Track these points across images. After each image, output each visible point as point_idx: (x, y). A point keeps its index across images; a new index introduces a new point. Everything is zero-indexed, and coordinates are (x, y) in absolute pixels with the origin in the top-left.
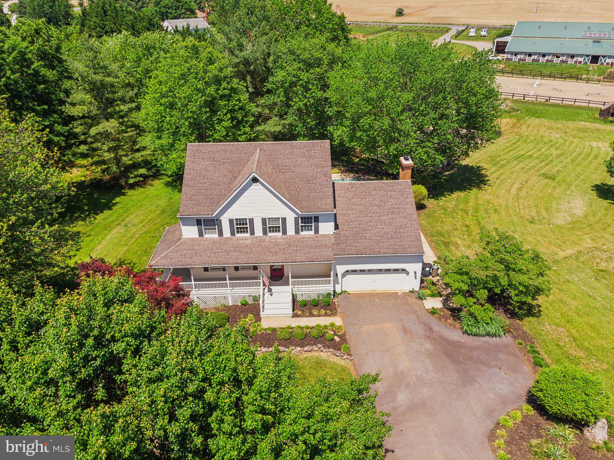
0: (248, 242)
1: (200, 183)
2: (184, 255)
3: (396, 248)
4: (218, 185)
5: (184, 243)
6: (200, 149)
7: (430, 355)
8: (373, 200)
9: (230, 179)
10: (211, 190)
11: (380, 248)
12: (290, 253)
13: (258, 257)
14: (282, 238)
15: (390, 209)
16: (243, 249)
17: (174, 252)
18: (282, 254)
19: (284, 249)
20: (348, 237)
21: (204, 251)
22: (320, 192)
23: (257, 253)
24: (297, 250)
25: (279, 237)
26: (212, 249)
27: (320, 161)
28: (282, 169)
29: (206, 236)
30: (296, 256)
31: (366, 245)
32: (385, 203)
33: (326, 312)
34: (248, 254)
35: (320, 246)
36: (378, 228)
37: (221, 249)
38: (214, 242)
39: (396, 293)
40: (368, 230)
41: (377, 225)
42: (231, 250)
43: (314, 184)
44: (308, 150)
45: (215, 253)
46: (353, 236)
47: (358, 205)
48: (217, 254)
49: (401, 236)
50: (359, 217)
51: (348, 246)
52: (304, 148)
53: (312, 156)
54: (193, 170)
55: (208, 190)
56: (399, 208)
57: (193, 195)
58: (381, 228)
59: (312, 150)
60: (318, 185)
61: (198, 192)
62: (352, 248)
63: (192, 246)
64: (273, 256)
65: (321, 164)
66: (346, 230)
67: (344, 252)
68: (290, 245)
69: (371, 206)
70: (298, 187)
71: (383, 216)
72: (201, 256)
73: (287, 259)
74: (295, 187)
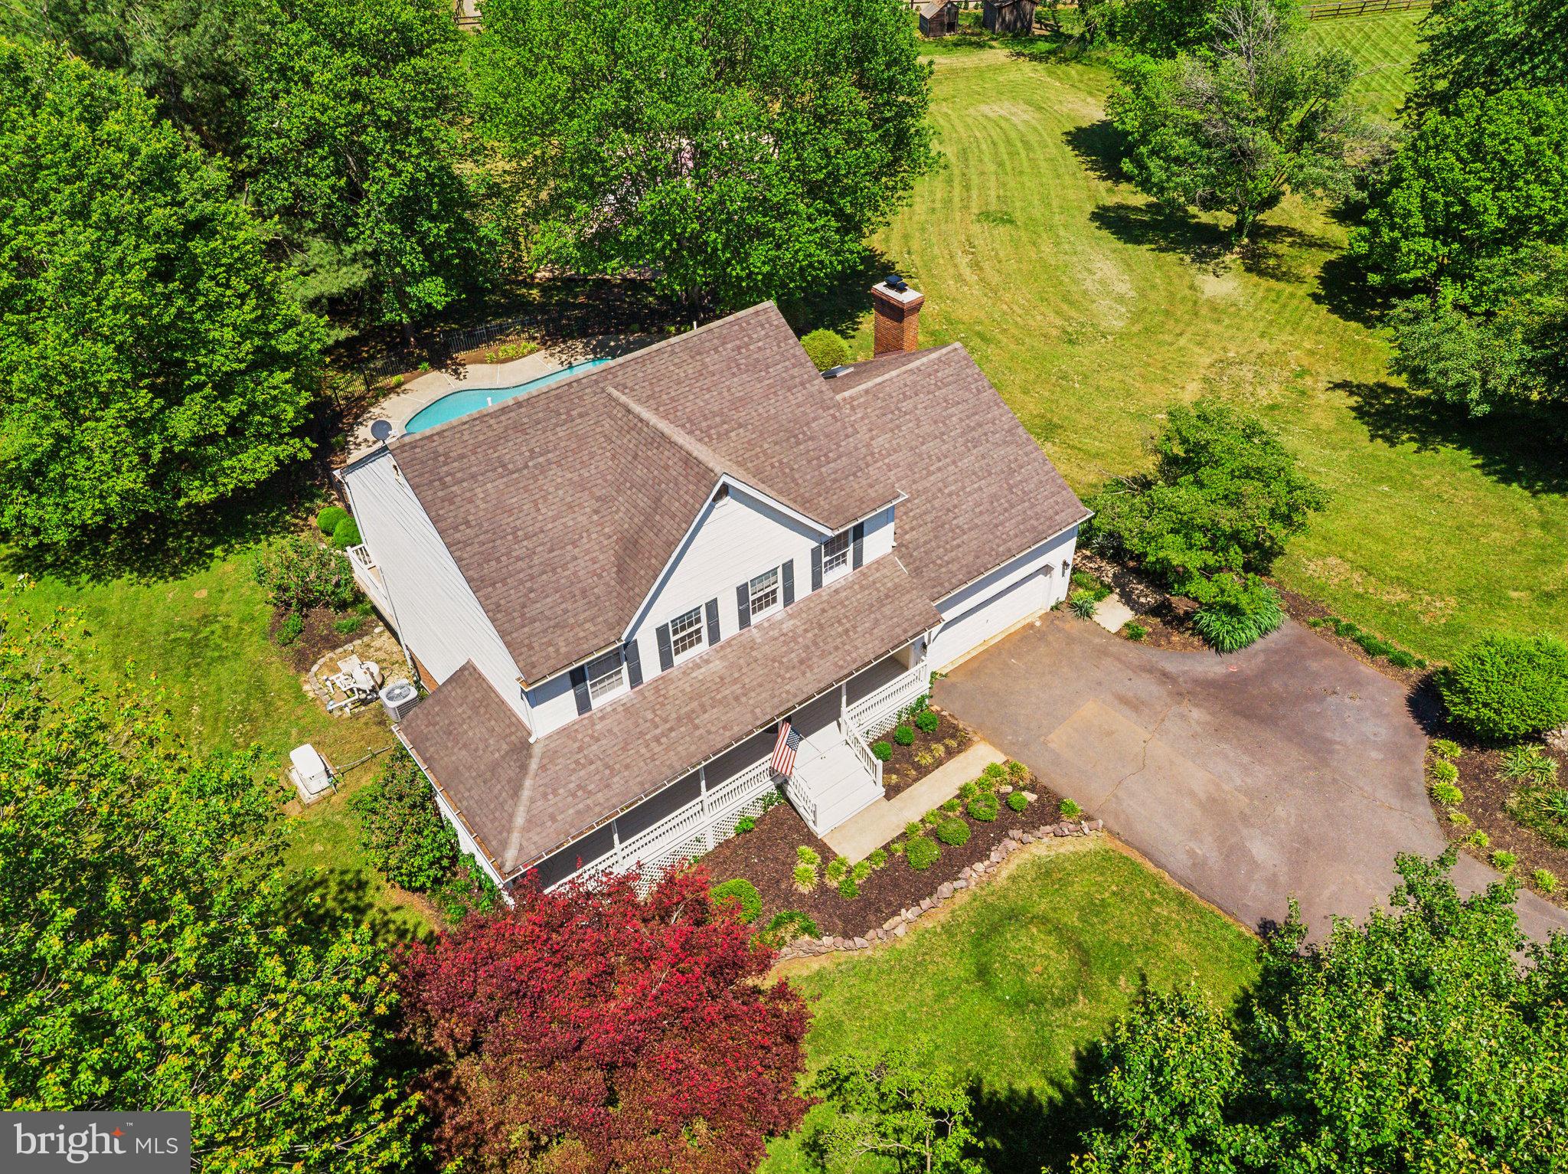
0: (717, 665)
1: (519, 559)
2: (579, 787)
3: (1034, 528)
4: (574, 544)
5: (551, 755)
6: (441, 449)
7: (1218, 731)
8: (918, 426)
9: (596, 512)
10: (564, 567)
11: (1005, 542)
12: (837, 648)
13: (773, 697)
14: (791, 616)
15: (963, 434)
16: (718, 691)
17: (545, 795)
18: (822, 656)
19: (815, 643)
20: (926, 543)
21: (624, 749)
22: (839, 457)
23: (760, 685)
24: (847, 631)
25: (779, 617)
26: (642, 734)
27: (787, 369)
28: (710, 427)
29: (596, 703)
30: (857, 648)
31: (974, 544)
32: (945, 424)
33: (947, 747)
34: (744, 699)
35: (887, 596)
36: (970, 494)
37: (666, 721)
38: (627, 709)
39: (1031, 626)
40: (955, 507)
41: (963, 488)
42: (693, 711)
43: (812, 438)
44: (739, 348)
45: (657, 740)
46: (936, 537)
47: (895, 451)
48: (664, 740)
49: (1024, 492)
50: (915, 482)
51: (941, 566)
52: (724, 343)
53: (757, 361)
54: (467, 523)
55: (554, 570)
56: (980, 425)
57: (524, 606)
58: (976, 491)
59: (747, 345)
60: (823, 441)
61: (531, 590)
62: (954, 567)
63: (580, 749)
64: (804, 673)
65: (793, 377)
66: (912, 529)
67: (941, 585)
68: (821, 627)
69: (923, 444)
70: (781, 462)
71: (962, 456)
72: (627, 767)
73: (841, 667)
74: (773, 467)
